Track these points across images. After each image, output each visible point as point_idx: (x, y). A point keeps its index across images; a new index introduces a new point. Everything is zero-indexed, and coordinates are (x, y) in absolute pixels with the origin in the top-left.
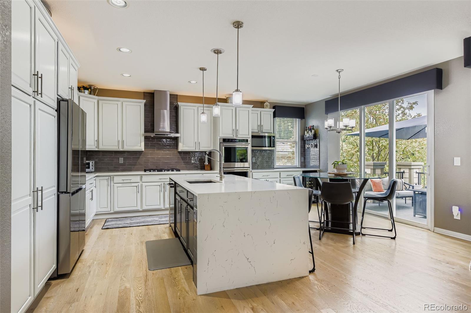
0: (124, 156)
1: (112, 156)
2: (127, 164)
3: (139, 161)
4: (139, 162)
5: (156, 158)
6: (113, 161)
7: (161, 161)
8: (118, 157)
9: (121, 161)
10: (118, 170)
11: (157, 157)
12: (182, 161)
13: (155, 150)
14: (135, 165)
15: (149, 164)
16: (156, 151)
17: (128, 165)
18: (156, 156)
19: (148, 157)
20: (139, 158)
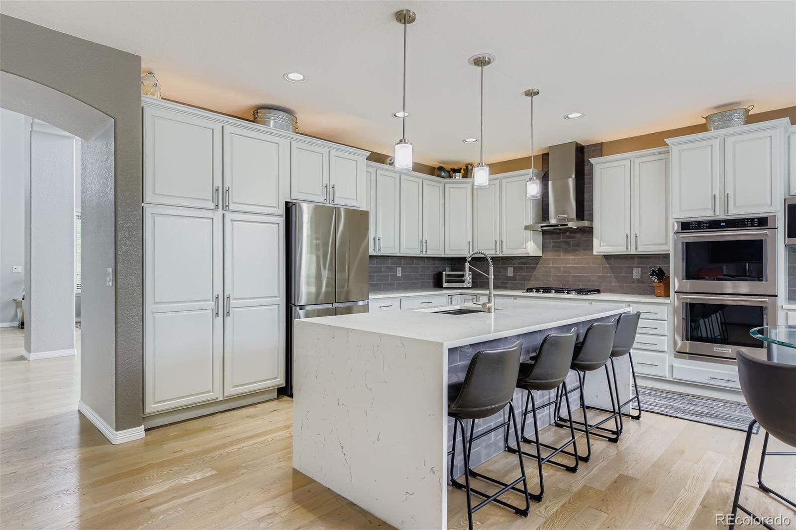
0: (514, 265)
1: (499, 264)
2: (518, 277)
3: (535, 273)
4: (535, 275)
5: (562, 268)
6: (500, 272)
7: (572, 275)
8: (507, 266)
9: (510, 272)
10: (506, 287)
11: (564, 267)
12: (613, 275)
13: (562, 254)
14: (529, 280)
15: (551, 280)
16: (563, 256)
17: (519, 280)
18: (563, 265)
19: (550, 266)
20: (535, 268)
